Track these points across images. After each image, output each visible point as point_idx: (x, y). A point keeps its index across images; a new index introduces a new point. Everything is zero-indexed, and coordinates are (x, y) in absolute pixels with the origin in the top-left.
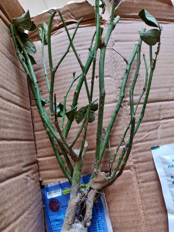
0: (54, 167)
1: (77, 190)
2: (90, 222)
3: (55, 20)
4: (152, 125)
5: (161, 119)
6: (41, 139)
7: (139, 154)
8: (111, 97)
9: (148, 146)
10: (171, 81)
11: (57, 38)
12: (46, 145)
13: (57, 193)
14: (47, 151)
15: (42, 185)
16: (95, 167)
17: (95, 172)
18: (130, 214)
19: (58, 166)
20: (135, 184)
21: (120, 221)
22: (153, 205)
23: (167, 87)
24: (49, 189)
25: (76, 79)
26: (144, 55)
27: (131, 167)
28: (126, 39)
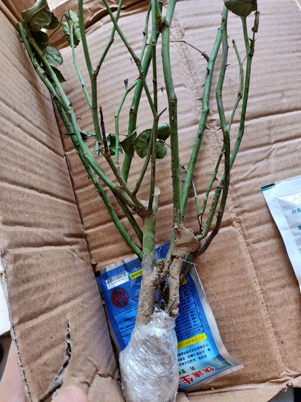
0: (112, 240)
1: (151, 262)
2: (178, 309)
3: (86, 10)
4: (258, 152)
5: (272, 142)
6: (86, 199)
7: (243, 199)
8: (189, 117)
9: (256, 186)
10: (283, 82)
11: (93, 38)
12: (95, 207)
13: (122, 278)
14: (99, 216)
15: (97, 270)
16: (175, 220)
17: (176, 229)
18: (240, 293)
19: (119, 236)
20: (243, 247)
21: (225, 308)
22: (274, 276)
23: (277, 92)
24: (109, 274)
25: (130, 90)
26: (233, 42)
27: (233, 221)
28: (202, 24)
